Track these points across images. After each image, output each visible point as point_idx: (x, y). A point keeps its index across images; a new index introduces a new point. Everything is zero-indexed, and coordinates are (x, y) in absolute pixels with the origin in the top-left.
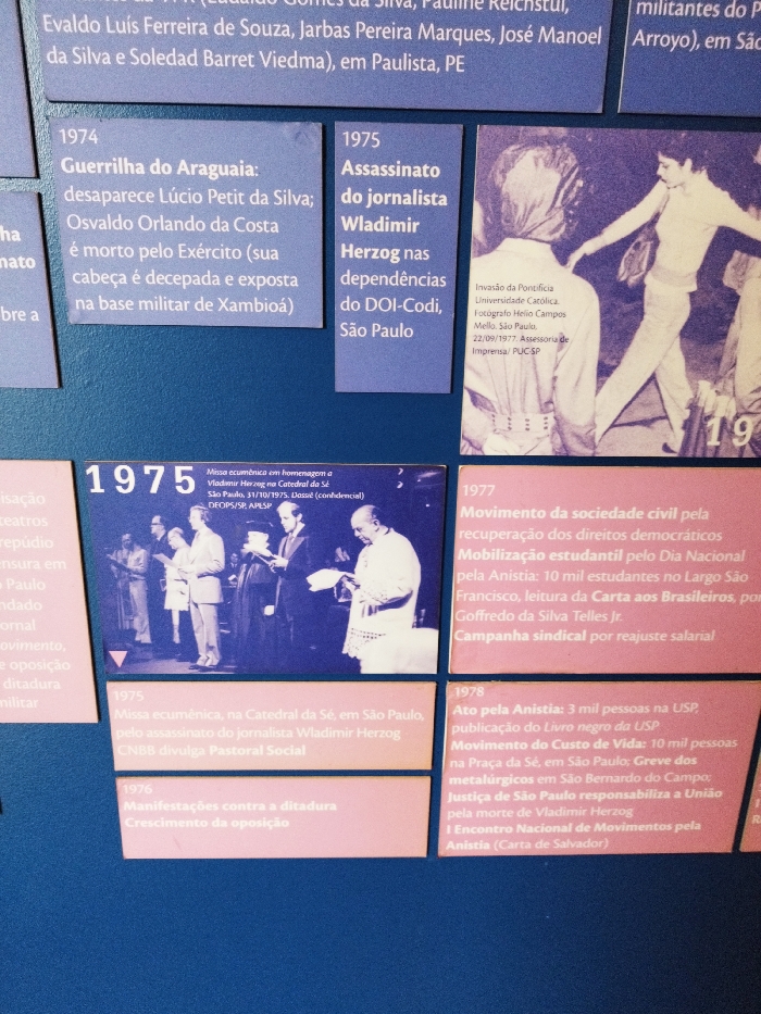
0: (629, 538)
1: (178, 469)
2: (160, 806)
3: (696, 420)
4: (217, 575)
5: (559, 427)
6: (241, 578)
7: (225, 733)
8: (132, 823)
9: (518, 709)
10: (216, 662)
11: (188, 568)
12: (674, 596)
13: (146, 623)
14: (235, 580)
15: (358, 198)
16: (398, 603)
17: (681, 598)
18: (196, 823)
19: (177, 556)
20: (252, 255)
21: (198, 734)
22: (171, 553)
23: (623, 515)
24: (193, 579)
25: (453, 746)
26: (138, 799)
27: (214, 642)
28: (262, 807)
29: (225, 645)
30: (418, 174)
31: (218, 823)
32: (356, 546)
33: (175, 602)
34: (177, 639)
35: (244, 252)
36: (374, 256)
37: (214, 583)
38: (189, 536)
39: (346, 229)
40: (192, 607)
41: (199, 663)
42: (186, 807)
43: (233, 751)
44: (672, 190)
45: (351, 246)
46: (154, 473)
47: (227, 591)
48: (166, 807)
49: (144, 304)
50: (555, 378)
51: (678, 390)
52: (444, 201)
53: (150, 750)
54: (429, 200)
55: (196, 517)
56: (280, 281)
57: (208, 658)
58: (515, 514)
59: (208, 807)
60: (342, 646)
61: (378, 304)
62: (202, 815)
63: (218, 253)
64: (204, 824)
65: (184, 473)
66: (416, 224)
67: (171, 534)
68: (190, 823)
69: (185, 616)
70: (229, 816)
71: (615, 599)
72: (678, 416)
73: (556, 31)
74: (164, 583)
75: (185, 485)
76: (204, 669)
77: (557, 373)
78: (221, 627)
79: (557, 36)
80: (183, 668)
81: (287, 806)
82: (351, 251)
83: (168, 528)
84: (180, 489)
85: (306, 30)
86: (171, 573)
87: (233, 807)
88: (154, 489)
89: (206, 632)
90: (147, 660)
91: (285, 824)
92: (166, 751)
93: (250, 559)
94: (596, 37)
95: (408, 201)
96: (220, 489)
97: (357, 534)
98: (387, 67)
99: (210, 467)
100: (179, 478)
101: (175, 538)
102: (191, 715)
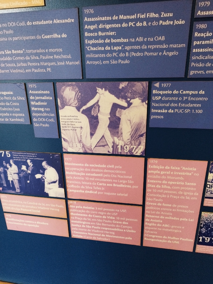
0: (103, 171)
1: (7, 152)
2: (13, 219)
3: (115, 146)
4: (17, 174)
5: (83, 146)
6: (22, 175)
7: (23, 206)
8: (8, 222)
9: (84, 207)
10: (19, 191)
11: (11, 172)
12: (116, 185)
13: (5, 182)
14: (21, 175)
15: (33, 98)
16: (55, 182)
17: (118, 186)
18: (20, 224)
19: (9, 169)
20: (15, 110)
21: (18, 206)
22: (8, 169)
23: (101, 166)
24: (13, 174)
25: (71, 214)
26: (9, 218)
27: (18, 187)
28: (33, 222)
29: (21, 188)
30: (45, 93)
31: (24, 224)
32: (44, 170)
33: (10, 179)
34: (11, 186)
35: (13, 109)
36: (39, 110)
37: (17, 175)
38: (11, 165)
39: (32, 104)
40: (13, 180)
41: (16, 191)
42: (18, 220)
43: (25, 210)
44: (101, 95)
45: (34, 108)
46: (2, 152)
47: (20, 177)
48: (14, 220)
50: (81, 136)
51: (109, 139)
52: (51, 98)
53: (9, 208)
54: (48, 98)
55: (11, 161)
56: (21, 115)
57: (18, 190)
58: (77, 165)
59: (22, 221)
60: (44, 191)
61: (41, 120)
62: (21, 222)
63: (8, 109)
64: (22, 224)
65: (8, 153)
66: (46, 103)
67: (7, 165)
68: (19, 224)
69: (12, 181)
70: (26, 223)
71: (102, 184)
72: (110, 145)
73: (69, 62)
74: (7, 175)
75: (8, 155)
76: (17, 193)
77: (82, 135)
78: (19, 184)
79: (70, 63)
80: (13, 192)
81: (38, 223)
82: (34, 109)
83: (6, 164)
84: (7, 156)
85: (18, 64)
86: (8, 173)
87: (27, 222)
88: (3, 156)
89: (17, 185)
91: (38, 226)
92: (12, 208)
93: (23, 171)
94: (78, 63)
95: (44, 98)
96: (15, 156)
97: (44, 167)
98: (35, 71)
99: (13, 152)
100: (7, 154)
101: (8, 166)
102: (16, 202)
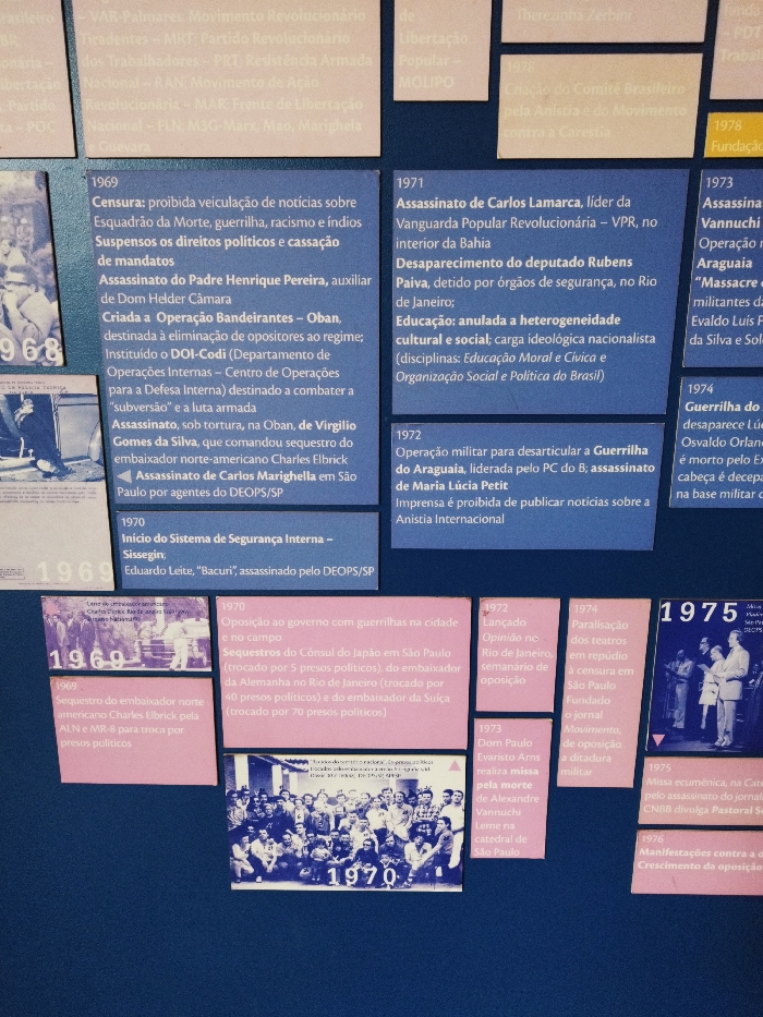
1: (727, 605)
2: (668, 852)
7: (726, 797)
8: (643, 865)
10: (729, 743)
11: (720, 674)
18: (692, 866)
19: (714, 665)
21: (705, 797)
26: (652, 846)
33: (707, 699)
34: (703, 726)
37: (737, 685)
40: (719, 702)
42: (686, 853)
43: (730, 811)
46: (709, 607)
48: (671, 853)
49: (724, 494)
53: (668, 809)
55: (733, 638)
57: (724, 740)
59: (703, 854)
62: (696, 860)
64: (697, 867)
65: (730, 607)
67: (713, 650)
68: (687, 866)
69: (713, 709)
70: (718, 861)
74: (702, 685)
75: (730, 616)
76: (720, 748)
78: (737, 717)
80: (705, 747)
83: (711, 647)
84: (725, 619)
86: (708, 677)
87: (723, 854)
88: (707, 619)
89: (726, 722)
90: (679, 741)
91: (759, 868)
92: (680, 809)
96: (754, 619)
99: (750, 603)
100: (726, 611)
101: (715, 653)
102: (703, 783)
